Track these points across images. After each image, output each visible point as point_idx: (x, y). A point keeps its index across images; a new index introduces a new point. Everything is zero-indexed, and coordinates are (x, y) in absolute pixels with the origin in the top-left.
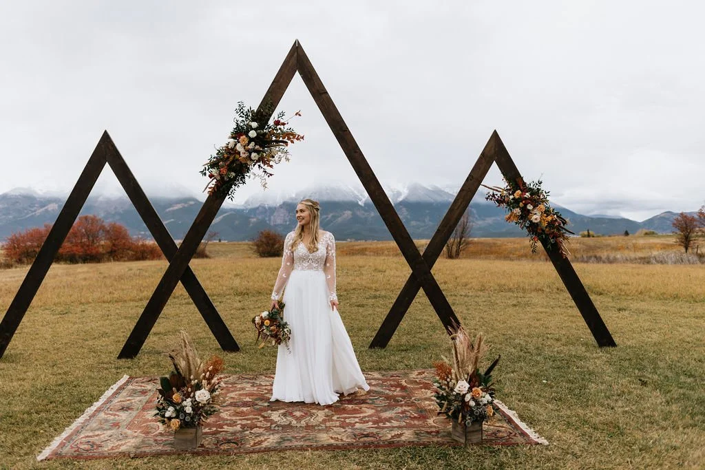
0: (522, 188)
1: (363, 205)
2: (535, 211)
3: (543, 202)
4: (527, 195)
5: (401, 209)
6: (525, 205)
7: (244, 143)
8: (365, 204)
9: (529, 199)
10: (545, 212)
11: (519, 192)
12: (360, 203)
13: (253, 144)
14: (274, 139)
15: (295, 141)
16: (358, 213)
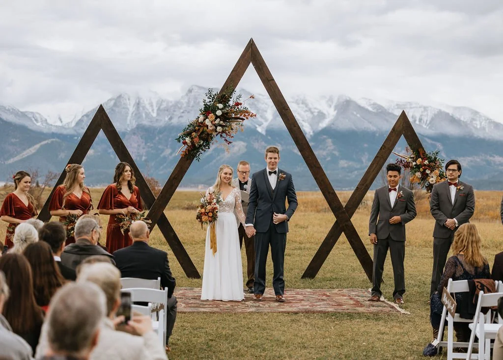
0: (422, 156)
1: (264, 133)
2: (432, 175)
3: (438, 168)
4: (426, 162)
5: (324, 140)
6: (425, 170)
7: (211, 120)
8: (267, 131)
9: (428, 166)
10: (440, 176)
11: (420, 160)
12: (259, 129)
13: (218, 120)
14: (233, 116)
15: (249, 117)
16: (256, 145)
